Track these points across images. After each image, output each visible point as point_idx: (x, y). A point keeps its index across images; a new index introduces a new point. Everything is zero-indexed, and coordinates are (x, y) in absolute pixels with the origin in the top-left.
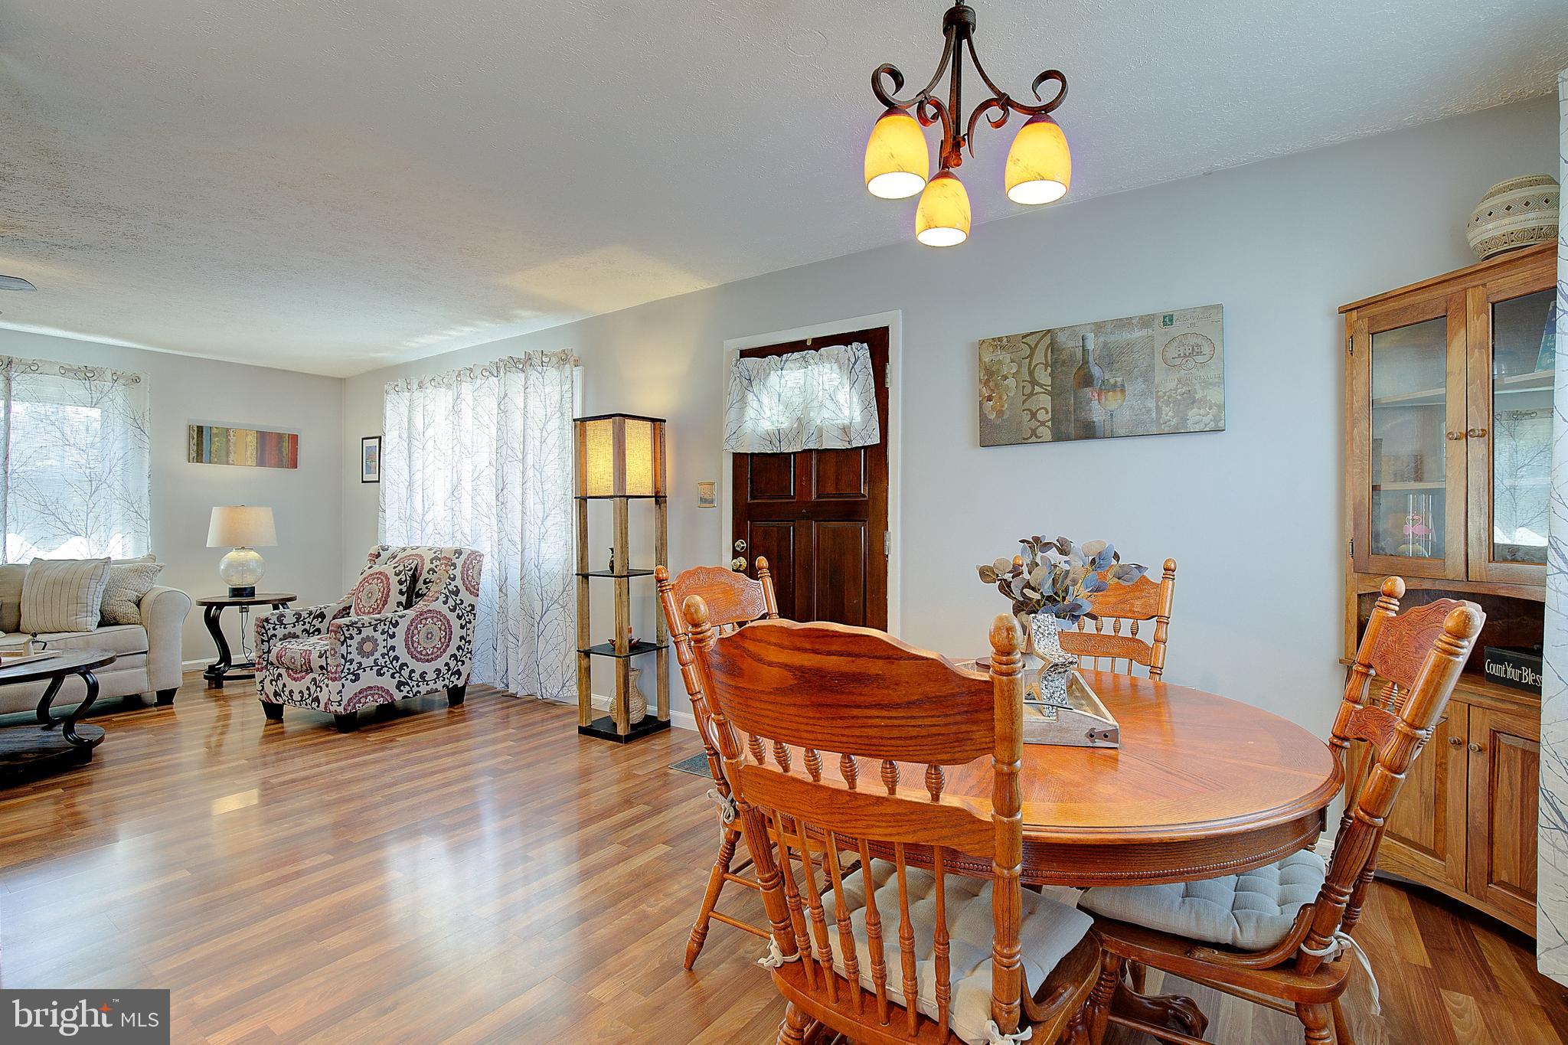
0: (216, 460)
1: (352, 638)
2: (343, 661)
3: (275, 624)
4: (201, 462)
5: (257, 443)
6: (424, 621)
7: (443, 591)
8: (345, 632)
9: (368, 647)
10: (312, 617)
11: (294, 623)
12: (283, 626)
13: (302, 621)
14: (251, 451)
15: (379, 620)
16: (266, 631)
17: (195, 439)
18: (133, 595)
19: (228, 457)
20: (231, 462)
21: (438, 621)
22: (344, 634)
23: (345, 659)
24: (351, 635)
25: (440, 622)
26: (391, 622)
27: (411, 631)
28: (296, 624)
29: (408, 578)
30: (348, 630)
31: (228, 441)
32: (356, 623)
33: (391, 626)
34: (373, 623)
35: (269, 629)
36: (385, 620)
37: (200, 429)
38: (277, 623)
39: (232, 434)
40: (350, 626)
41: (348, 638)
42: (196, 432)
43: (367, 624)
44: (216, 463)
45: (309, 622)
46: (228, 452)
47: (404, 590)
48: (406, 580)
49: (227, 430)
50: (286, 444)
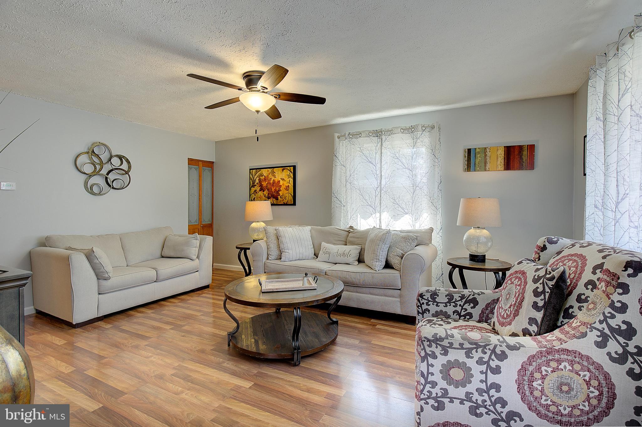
0: (478, 169)
1: (435, 357)
2: (422, 381)
3: (428, 300)
4: (470, 171)
5: (504, 155)
6: (554, 364)
7: (597, 325)
8: (427, 348)
9: (457, 374)
10: (464, 300)
11: (445, 303)
12: (435, 304)
13: (454, 302)
14: (501, 161)
15: (476, 344)
16: (421, 305)
17: (467, 157)
18: (400, 252)
19: (485, 166)
20: (487, 169)
21: (582, 370)
22: (424, 349)
23: (426, 379)
24: (433, 353)
25: (587, 373)
26: (493, 351)
27: (528, 373)
28: (448, 304)
29: (547, 290)
30: (430, 346)
31: (486, 156)
32: (442, 339)
33: (493, 357)
34: (467, 345)
35: (423, 303)
36: (485, 347)
37: (469, 150)
38: (430, 299)
39: (488, 150)
40: (433, 341)
41: (429, 355)
42: (467, 153)
43: (456, 345)
44: (478, 171)
45: (460, 305)
46: (485, 163)
47: (541, 304)
48: (544, 292)
49: (485, 148)
50: (525, 153)
